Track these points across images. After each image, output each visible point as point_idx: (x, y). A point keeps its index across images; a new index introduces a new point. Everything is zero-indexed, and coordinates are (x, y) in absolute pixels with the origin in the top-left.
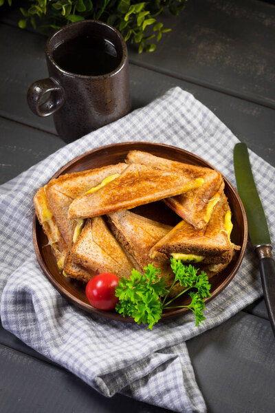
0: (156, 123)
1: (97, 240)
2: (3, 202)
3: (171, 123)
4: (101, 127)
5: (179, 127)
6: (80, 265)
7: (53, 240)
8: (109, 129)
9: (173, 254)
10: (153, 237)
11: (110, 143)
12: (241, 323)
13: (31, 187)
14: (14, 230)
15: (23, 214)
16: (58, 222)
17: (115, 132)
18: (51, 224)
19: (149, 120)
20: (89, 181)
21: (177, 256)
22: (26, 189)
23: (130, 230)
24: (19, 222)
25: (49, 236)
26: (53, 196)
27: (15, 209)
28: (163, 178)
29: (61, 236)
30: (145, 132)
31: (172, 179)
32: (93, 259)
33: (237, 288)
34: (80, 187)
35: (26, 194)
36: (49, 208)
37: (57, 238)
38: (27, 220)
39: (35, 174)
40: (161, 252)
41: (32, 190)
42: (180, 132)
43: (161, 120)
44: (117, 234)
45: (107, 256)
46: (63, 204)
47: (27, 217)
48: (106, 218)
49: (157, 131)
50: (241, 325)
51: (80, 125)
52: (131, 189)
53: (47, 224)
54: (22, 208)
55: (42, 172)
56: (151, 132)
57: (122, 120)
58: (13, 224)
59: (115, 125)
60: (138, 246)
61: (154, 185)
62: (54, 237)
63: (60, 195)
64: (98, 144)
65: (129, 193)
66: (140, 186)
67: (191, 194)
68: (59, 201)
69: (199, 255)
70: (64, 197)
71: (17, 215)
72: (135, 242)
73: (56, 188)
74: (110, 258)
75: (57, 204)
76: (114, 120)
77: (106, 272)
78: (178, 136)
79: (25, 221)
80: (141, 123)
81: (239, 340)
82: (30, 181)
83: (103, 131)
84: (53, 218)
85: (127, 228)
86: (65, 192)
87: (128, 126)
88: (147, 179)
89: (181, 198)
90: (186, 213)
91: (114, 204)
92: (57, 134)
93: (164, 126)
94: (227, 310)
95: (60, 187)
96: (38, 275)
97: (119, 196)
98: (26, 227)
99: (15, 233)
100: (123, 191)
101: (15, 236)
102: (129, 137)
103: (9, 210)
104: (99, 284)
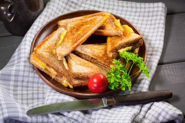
0: (61, 5)
1: (78, 63)
2: (16, 71)
3: (66, 2)
4: (38, 16)
5: (71, 3)
6: (78, 78)
7: (54, 75)
8: (42, 16)
9: (119, 51)
10: (102, 50)
11: (46, 23)
12: (162, 70)
13: (25, 57)
14: (28, 82)
15: (29, 71)
16: (51, 65)
17: (46, 16)
18: (48, 68)
19: (57, 4)
20: (52, 41)
21: (121, 51)
22: (23, 59)
23: (89, 51)
24: (28, 77)
25: (50, 75)
26: (41, 55)
27: (24, 71)
28: (90, 21)
29: (57, 71)
30: (58, 11)
31: (95, 20)
32: (83, 72)
33: (149, 56)
34: (50, 46)
35: (25, 62)
36: (43, 61)
37: (55, 73)
38: (33, 73)
39: (22, 51)
40: (114, 52)
41: (26, 58)
42: (72, 5)
43: (62, 3)
44: (84, 57)
45: (88, 68)
46: (48, 56)
47: (32, 72)
48: (74, 52)
49: (62, 9)
50: (162, 71)
51: (26, 21)
52: (79, 32)
53: (46, 69)
54: (27, 69)
55: (25, 49)
56: (60, 11)
57: (46, 9)
58: (26, 79)
59: (44, 13)
60: (98, 56)
61: (88, 26)
62: (53, 74)
63: (44, 53)
64: (41, 25)
65: (80, 34)
66: (82, 29)
67: (105, 24)
68: (45, 56)
69: (130, 46)
70: (46, 53)
71: (26, 74)
72: (95, 55)
73: (40, 51)
74: (89, 68)
75: (45, 58)
76: (42, 11)
77: (92, 75)
78: (72, 7)
79: (32, 75)
80: (54, 8)
81: (167, 77)
82: (22, 55)
83: (40, 18)
84: (47, 65)
85: (87, 51)
86: (45, 51)
87: (50, 11)
88: (82, 25)
89: (102, 28)
90: (110, 32)
91: (76, 42)
92: (11, 35)
93: (64, 5)
94: (153, 66)
95: (41, 50)
96: (59, 96)
97: (76, 37)
98: (34, 77)
99: (29, 84)
100: (76, 35)
101: (30, 85)
102: (52, 17)
103: (21, 73)
104: (95, 80)
